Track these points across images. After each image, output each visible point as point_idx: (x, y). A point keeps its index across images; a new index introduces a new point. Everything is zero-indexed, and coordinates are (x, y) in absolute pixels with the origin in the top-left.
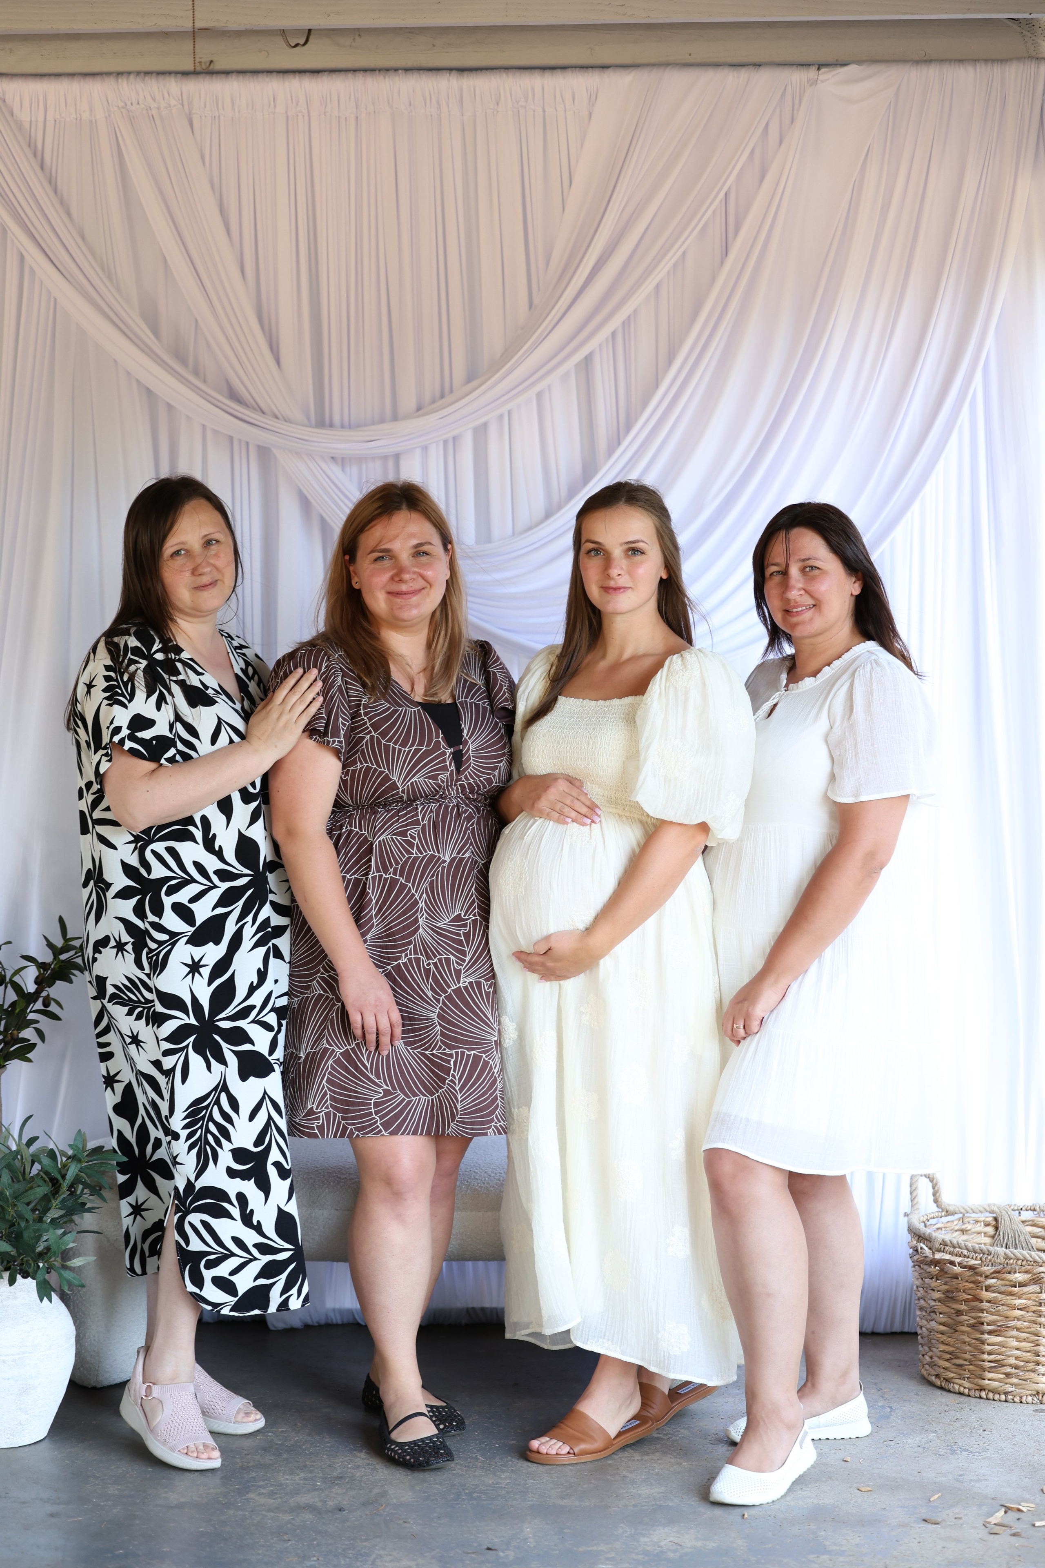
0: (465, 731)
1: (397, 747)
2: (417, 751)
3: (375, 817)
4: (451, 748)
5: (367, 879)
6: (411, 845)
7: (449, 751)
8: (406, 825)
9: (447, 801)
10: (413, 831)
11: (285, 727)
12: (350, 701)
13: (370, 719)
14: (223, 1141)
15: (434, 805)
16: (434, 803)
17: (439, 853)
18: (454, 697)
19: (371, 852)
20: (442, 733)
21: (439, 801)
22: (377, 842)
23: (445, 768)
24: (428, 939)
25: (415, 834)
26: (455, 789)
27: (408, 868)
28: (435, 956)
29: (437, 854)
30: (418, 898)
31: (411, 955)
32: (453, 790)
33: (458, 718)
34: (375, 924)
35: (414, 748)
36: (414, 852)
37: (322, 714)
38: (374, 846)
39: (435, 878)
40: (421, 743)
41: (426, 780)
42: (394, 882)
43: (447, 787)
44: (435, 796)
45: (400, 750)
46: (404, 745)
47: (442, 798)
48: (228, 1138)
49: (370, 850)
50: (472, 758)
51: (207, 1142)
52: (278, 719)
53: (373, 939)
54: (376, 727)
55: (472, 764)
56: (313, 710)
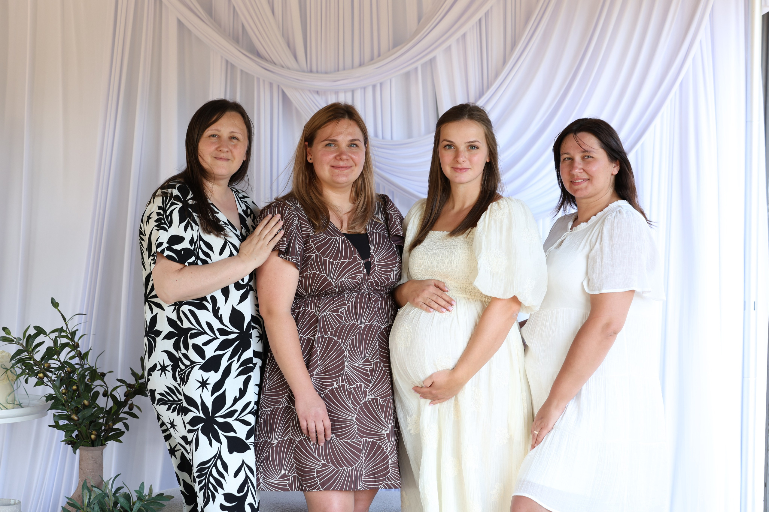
0: (372, 250)
1: (331, 261)
2: (343, 263)
3: (320, 302)
4: (363, 260)
5: (314, 338)
6: (341, 318)
7: (362, 262)
8: (338, 306)
9: (362, 291)
10: (342, 309)
11: (261, 248)
12: (303, 234)
13: (315, 244)
14: (219, 488)
15: (355, 294)
16: (354, 293)
17: (357, 322)
18: (366, 230)
19: (317, 322)
20: (358, 252)
21: (358, 292)
22: (321, 316)
23: (360, 272)
24: (350, 374)
25: (344, 311)
26: (367, 284)
27: (339, 332)
28: (354, 384)
29: (356, 323)
30: (344, 349)
31: (340, 383)
32: (365, 285)
33: (368, 242)
34: (319, 365)
35: (341, 261)
36: (343, 322)
37: (284, 241)
38: (319, 319)
39: (355, 337)
40: (345, 258)
41: (349, 279)
42: (330, 340)
43: (362, 283)
44: (355, 289)
45: (333, 263)
46: (335, 259)
47: (359, 290)
48: (222, 487)
49: (317, 321)
50: (376, 266)
51: (209, 488)
52: (257, 243)
53: (318, 374)
54: (318, 249)
55: (377, 269)
56: (278, 238)
